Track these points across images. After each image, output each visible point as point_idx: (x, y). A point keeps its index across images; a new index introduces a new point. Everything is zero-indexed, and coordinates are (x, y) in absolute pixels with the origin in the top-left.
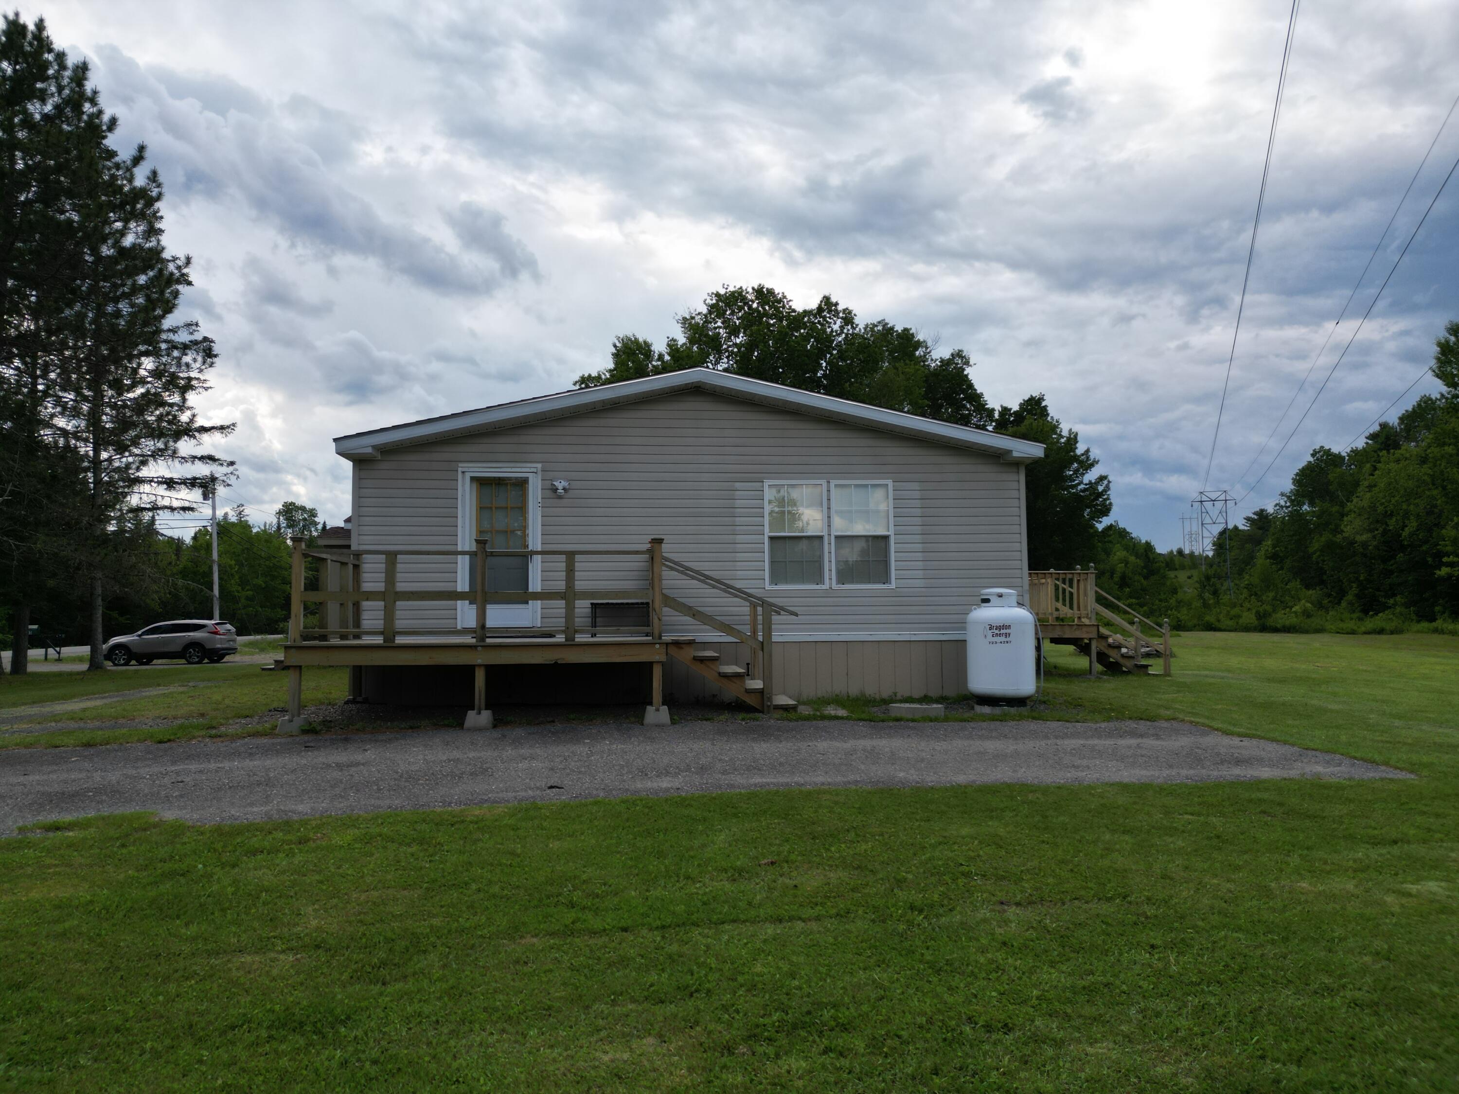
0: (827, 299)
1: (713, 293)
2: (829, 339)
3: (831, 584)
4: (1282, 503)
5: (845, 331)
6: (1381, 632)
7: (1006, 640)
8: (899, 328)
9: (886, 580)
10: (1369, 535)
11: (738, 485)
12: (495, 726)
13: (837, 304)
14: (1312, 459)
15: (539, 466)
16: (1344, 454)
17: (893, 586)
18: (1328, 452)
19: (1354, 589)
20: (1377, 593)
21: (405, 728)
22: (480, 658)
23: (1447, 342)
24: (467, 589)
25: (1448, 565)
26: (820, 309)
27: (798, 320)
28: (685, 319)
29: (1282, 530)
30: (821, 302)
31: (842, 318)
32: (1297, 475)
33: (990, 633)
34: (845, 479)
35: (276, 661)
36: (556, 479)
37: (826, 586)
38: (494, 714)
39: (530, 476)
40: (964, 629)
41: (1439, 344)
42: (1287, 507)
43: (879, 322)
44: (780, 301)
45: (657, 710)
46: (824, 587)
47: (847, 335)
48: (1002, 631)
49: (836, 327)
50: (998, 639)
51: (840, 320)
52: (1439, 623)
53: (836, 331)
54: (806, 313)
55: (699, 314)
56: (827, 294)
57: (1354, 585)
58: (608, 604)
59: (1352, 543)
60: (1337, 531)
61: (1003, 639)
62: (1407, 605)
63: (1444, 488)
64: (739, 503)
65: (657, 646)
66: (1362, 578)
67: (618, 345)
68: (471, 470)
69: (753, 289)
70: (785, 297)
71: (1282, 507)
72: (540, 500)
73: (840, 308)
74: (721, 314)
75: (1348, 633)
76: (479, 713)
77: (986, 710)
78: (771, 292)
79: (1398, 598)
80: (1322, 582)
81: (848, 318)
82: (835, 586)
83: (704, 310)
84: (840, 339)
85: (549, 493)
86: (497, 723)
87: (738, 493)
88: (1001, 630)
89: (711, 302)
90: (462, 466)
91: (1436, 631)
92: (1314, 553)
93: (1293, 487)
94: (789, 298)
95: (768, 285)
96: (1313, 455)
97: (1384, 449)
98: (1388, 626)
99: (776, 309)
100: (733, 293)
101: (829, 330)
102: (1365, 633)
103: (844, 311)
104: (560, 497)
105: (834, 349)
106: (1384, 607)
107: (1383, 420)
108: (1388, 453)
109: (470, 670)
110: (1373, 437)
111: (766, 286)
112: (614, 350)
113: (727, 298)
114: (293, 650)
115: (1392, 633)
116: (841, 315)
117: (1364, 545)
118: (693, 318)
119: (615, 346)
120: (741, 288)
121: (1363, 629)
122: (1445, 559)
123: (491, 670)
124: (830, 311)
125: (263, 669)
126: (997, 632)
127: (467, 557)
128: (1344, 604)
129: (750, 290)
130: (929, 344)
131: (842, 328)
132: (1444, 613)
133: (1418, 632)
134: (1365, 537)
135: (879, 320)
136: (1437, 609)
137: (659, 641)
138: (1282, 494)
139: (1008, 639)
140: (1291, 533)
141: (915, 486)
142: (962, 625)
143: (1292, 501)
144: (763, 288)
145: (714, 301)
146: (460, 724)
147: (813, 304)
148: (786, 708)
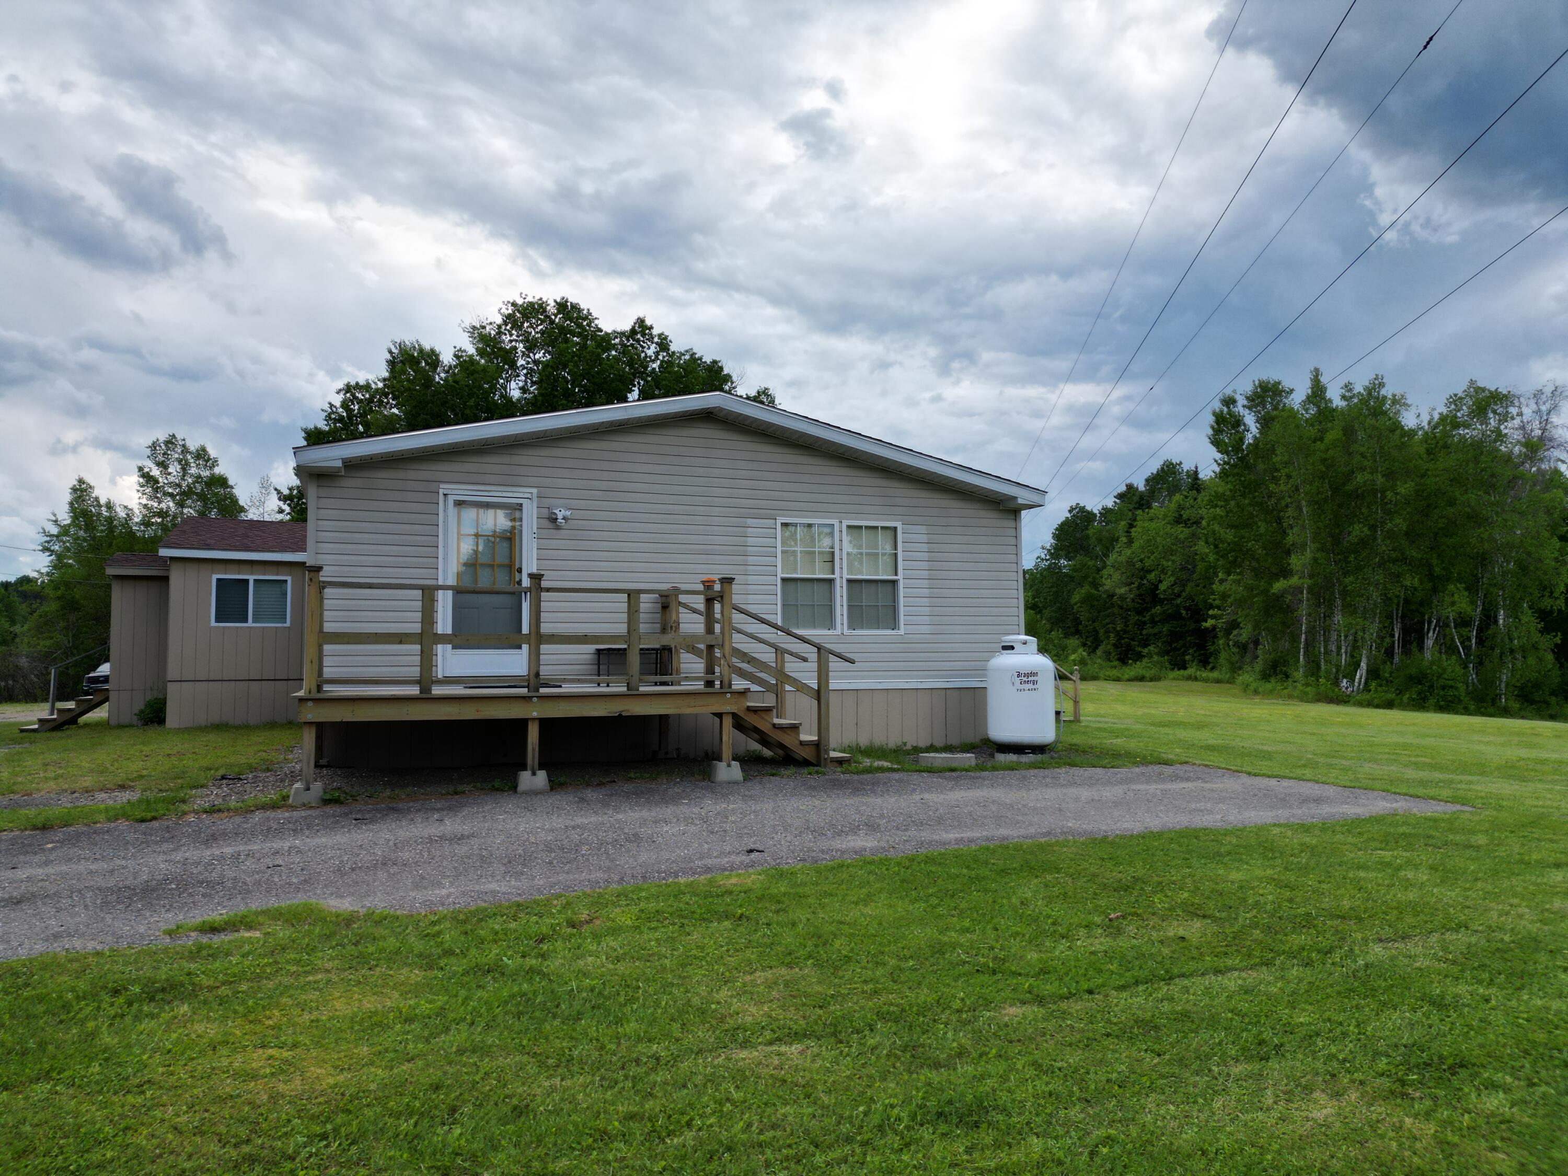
0: (641, 322)
1: (509, 302)
2: (644, 363)
3: (842, 629)
4: (1043, 556)
5: (660, 357)
6: (1142, 679)
7: (1033, 687)
8: (708, 359)
9: (895, 626)
10: (1127, 588)
11: (750, 522)
12: (552, 789)
13: (651, 328)
14: (1069, 515)
15: (535, 491)
16: (1096, 511)
17: (902, 632)
18: (1082, 509)
19: (1112, 638)
20: (1133, 643)
21: (448, 793)
22: (535, 711)
23: (1222, 412)
24: (449, 631)
25: (1213, 617)
26: (633, 331)
27: (605, 341)
28: (474, 328)
29: (1041, 582)
30: (635, 323)
31: (657, 343)
32: (1056, 529)
33: (1018, 680)
34: (856, 519)
35: (40, 721)
36: (557, 507)
37: (838, 631)
38: (549, 775)
39: (525, 502)
40: (985, 676)
41: (1214, 414)
42: (1047, 560)
43: (687, 351)
44: (586, 318)
45: (729, 765)
46: (836, 632)
47: (662, 362)
48: (1030, 679)
49: (650, 352)
50: (1027, 686)
51: (654, 345)
52: (1191, 671)
53: (650, 357)
54: (617, 334)
55: (491, 323)
56: (642, 316)
57: (1112, 635)
58: (609, 649)
59: (1112, 596)
60: (1095, 585)
61: (1031, 686)
62: (1162, 654)
63: (1216, 546)
64: (751, 541)
65: (729, 695)
66: (1118, 629)
67: (394, 350)
68: (455, 492)
69: (555, 301)
70: (590, 314)
71: (1042, 560)
72: (535, 530)
73: (655, 332)
74: (517, 326)
75: (1114, 680)
76: (534, 774)
77: (1012, 757)
78: (575, 307)
79: (1151, 648)
80: (1078, 632)
81: (664, 344)
82: (846, 632)
83: (499, 320)
84: (654, 366)
85: (546, 523)
86: (555, 785)
87: (750, 529)
88: (1028, 677)
89: (507, 312)
90: (444, 488)
91: (1190, 678)
92: (1076, 604)
93: (1052, 541)
94: (595, 315)
95: (573, 299)
96: (1070, 511)
97: (1139, 508)
98: (1148, 674)
99: (580, 326)
100: (531, 304)
101: (643, 355)
102: (1129, 680)
103: (660, 335)
104: (558, 528)
105: (648, 376)
106: (1139, 657)
107: (1128, 482)
108: (1143, 511)
109: (522, 724)
110: (1120, 496)
111: (570, 300)
112: (389, 357)
113: (526, 309)
114: (310, 704)
115: (1151, 680)
116: (656, 340)
117: (1122, 598)
118: (484, 327)
119: (390, 352)
120: (541, 299)
121: (1126, 676)
122: (1211, 612)
123: (546, 724)
124: (644, 335)
125: (22, 731)
126: (1025, 679)
127: (450, 593)
128: (1099, 652)
129: (553, 304)
130: (734, 379)
131: (657, 354)
132: (1193, 661)
133: (1174, 679)
134: (1123, 590)
135: (687, 348)
136: (1187, 658)
137: (730, 690)
138: (1043, 548)
139: (1035, 686)
140: (1050, 585)
141: (923, 529)
142: (982, 671)
143: (1051, 554)
144: (567, 301)
145: (510, 311)
146: (514, 788)
147: (626, 326)
148: (840, 762)
